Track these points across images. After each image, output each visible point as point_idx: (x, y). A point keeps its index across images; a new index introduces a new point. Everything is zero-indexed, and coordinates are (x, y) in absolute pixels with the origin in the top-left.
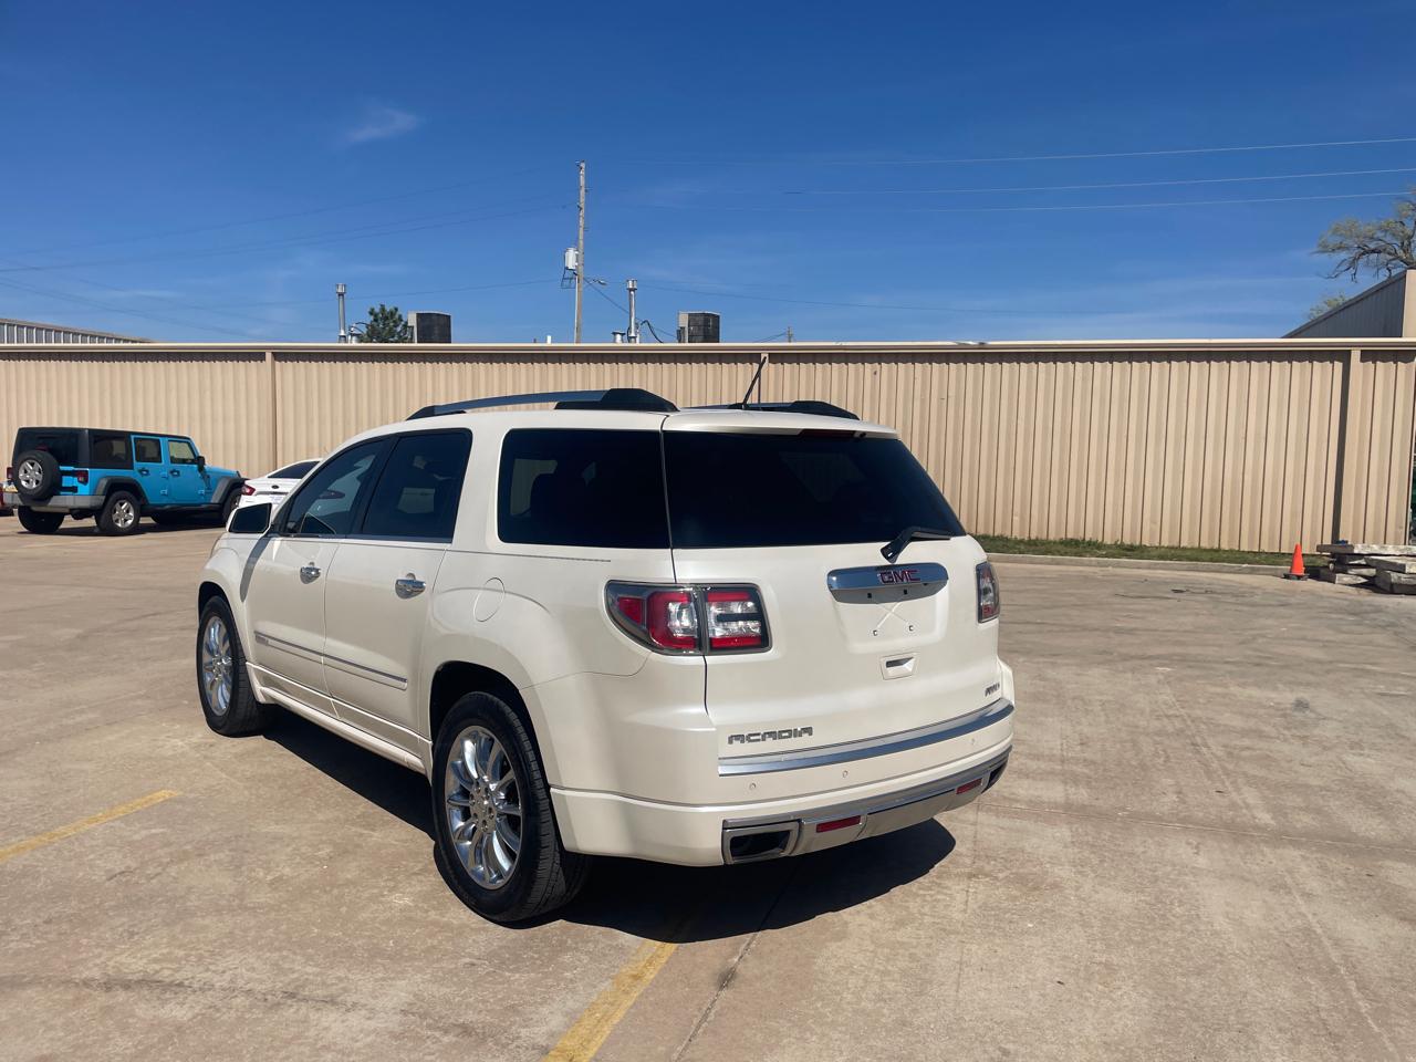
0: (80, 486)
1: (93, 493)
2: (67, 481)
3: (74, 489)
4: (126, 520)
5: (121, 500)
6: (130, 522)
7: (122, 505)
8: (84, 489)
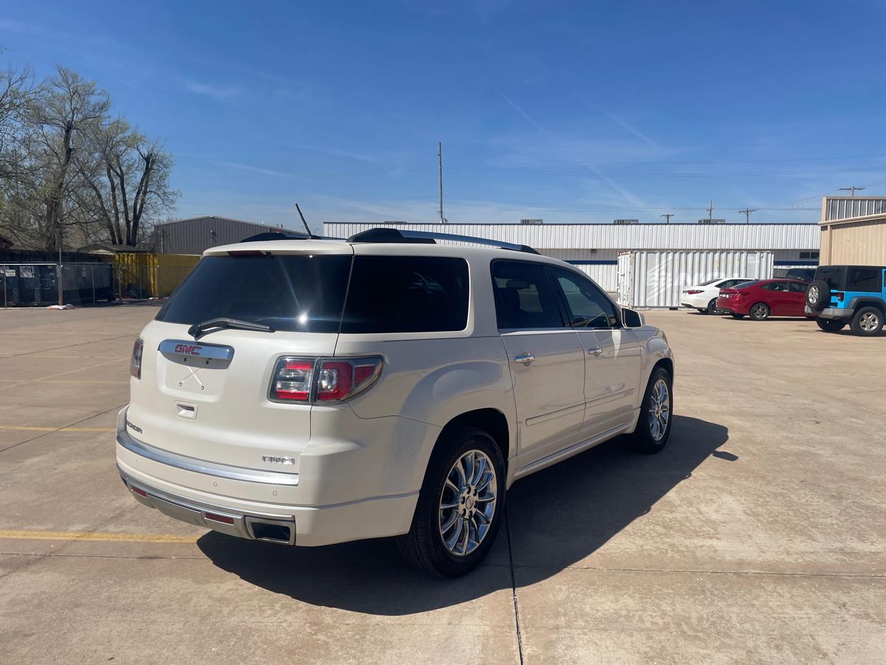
0: (839, 302)
1: (847, 308)
2: (834, 299)
3: (836, 304)
4: (872, 327)
5: (868, 313)
6: (874, 328)
7: (868, 316)
8: (841, 305)
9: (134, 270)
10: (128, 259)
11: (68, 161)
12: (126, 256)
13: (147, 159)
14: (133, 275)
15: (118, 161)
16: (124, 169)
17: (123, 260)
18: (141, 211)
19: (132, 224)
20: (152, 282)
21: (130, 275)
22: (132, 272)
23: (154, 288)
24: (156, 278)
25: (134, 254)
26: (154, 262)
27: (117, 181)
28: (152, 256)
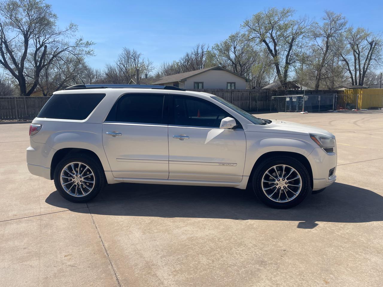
9: (352, 97)
10: (349, 92)
11: (327, 52)
12: (349, 91)
13: (371, 44)
14: (351, 99)
15: (358, 47)
16: (360, 50)
17: (348, 92)
18: (367, 69)
19: (362, 75)
20: (359, 102)
21: (350, 99)
22: (350, 98)
23: (360, 105)
24: (361, 100)
25: (352, 89)
26: (361, 93)
27: (357, 55)
28: (360, 90)
